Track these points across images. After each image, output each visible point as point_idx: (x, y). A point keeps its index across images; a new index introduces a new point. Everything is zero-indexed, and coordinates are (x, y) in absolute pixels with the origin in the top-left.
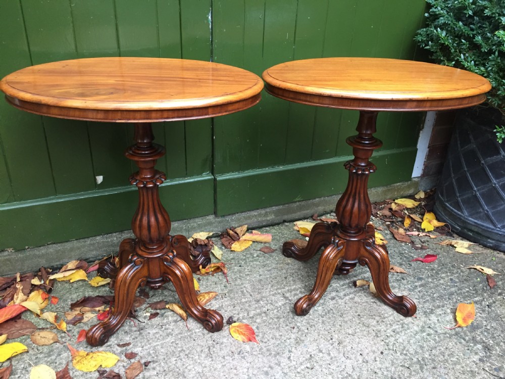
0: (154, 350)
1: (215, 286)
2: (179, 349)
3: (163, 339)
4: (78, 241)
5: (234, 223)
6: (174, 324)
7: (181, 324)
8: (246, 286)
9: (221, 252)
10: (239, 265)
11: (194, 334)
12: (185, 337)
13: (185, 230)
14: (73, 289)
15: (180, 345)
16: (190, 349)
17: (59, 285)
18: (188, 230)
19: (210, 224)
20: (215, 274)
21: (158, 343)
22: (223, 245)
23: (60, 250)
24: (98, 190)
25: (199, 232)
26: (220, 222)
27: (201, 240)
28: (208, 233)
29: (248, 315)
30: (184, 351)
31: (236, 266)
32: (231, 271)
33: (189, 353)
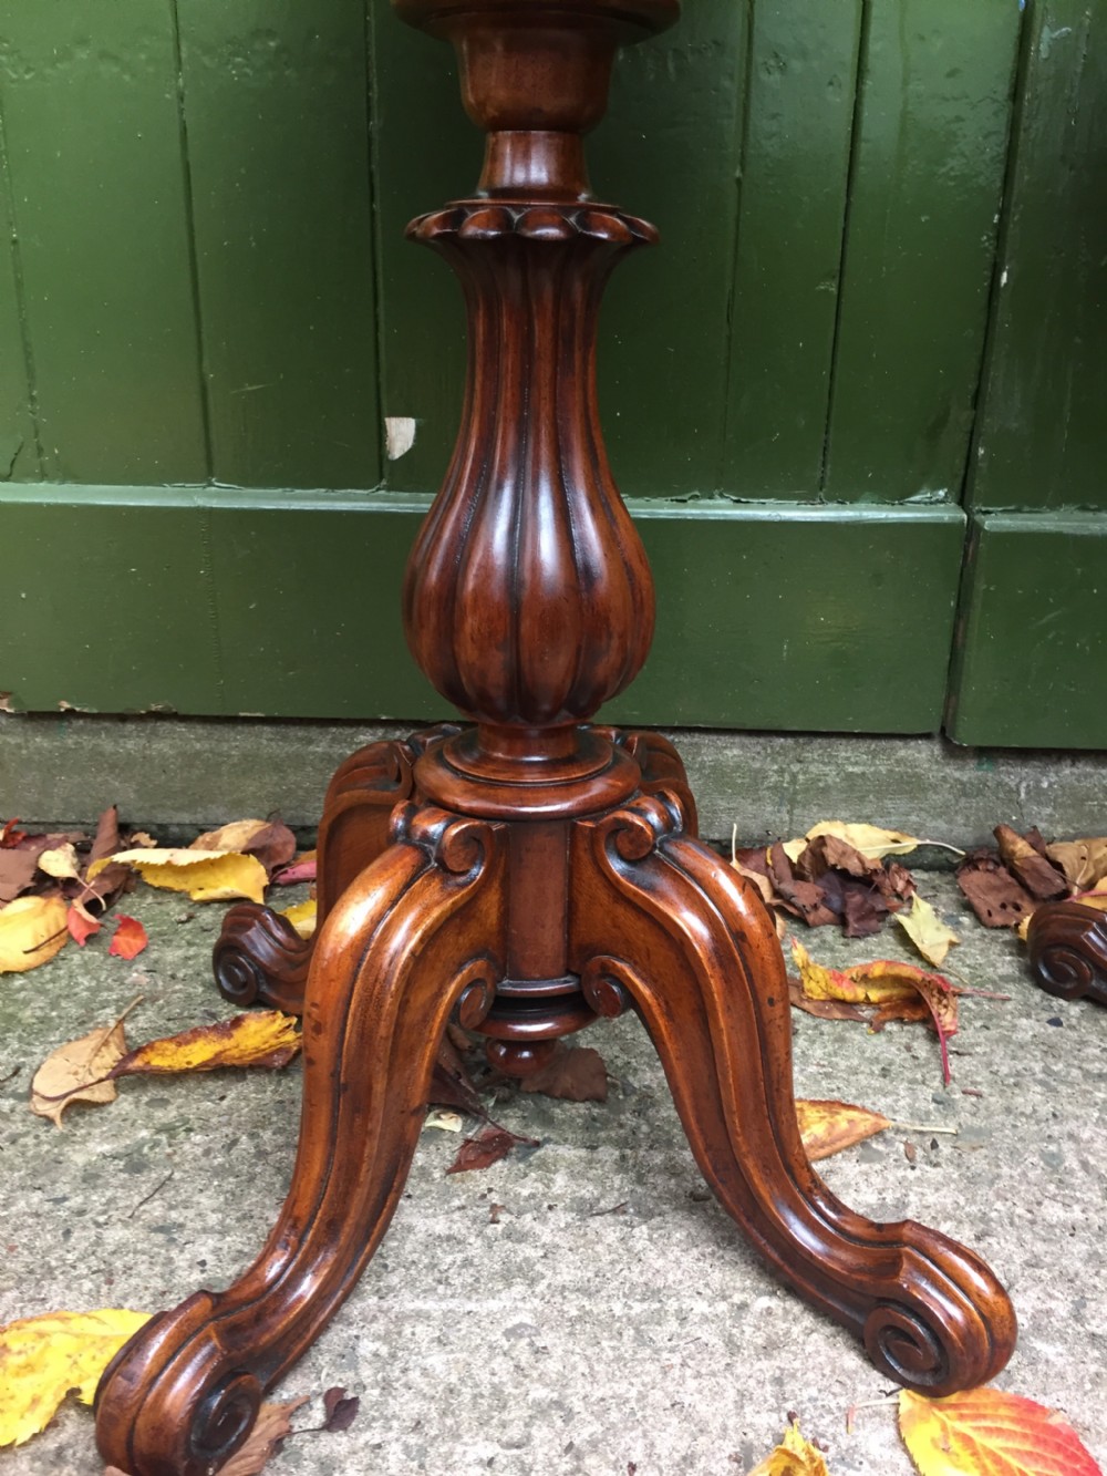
0: (385, 1338)
1: (876, 1083)
2: (540, 1393)
3: (472, 1290)
4: (282, 729)
5: (1049, 811)
6: (569, 1217)
7: (612, 1236)
8: (1086, 1134)
9: (948, 935)
10: (1046, 1016)
11: (672, 1325)
12: (609, 1323)
13: (775, 788)
14: (188, 926)
15: (552, 1366)
16: (614, 1416)
17: (150, 899)
18: (789, 798)
19: (910, 785)
20: (889, 1027)
21: (429, 1305)
22: (968, 907)
23: (198, 754)
24: (389, 489)
25: (846, 821)
26: (964, 791)
27: (847, 851)
28: (893, 835)
29: (1078, 1317)
30: (569, 1417)
31: (1028, 1016)
32: (994, 1033)
33: (594, 1444)
